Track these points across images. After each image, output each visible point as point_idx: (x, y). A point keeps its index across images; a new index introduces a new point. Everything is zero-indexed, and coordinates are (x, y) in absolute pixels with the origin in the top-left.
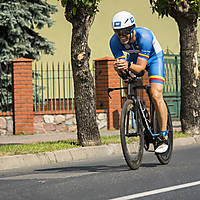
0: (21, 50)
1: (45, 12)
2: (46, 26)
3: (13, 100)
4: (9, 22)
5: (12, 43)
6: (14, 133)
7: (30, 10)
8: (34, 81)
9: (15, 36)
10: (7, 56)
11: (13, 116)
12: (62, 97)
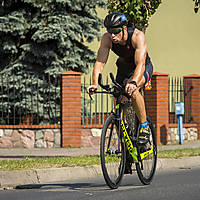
0: (70, 63)
1: (95, 25)
2: (96, 39)
3: (61, 112)
4: (59, 36)
5: (61, 56)
6: (61, 146)
7: (80, 23)
8: (82, 95)
9: (65, 49)
10: (56, 69)
11: (61, 129)
12: (109, 111)
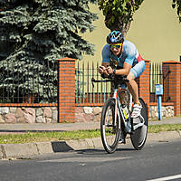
0: (66, 50)
1: (87, 18)
2: (88, 30)
3: (58, 92)
4: (56, 27)
5: (59, 45)
6: (58, 121)
7: (75, 17)
8: (76, 77)
9: (62, 38)
10: (54, 55)
11: (58, 107)
12: (100, 91)
